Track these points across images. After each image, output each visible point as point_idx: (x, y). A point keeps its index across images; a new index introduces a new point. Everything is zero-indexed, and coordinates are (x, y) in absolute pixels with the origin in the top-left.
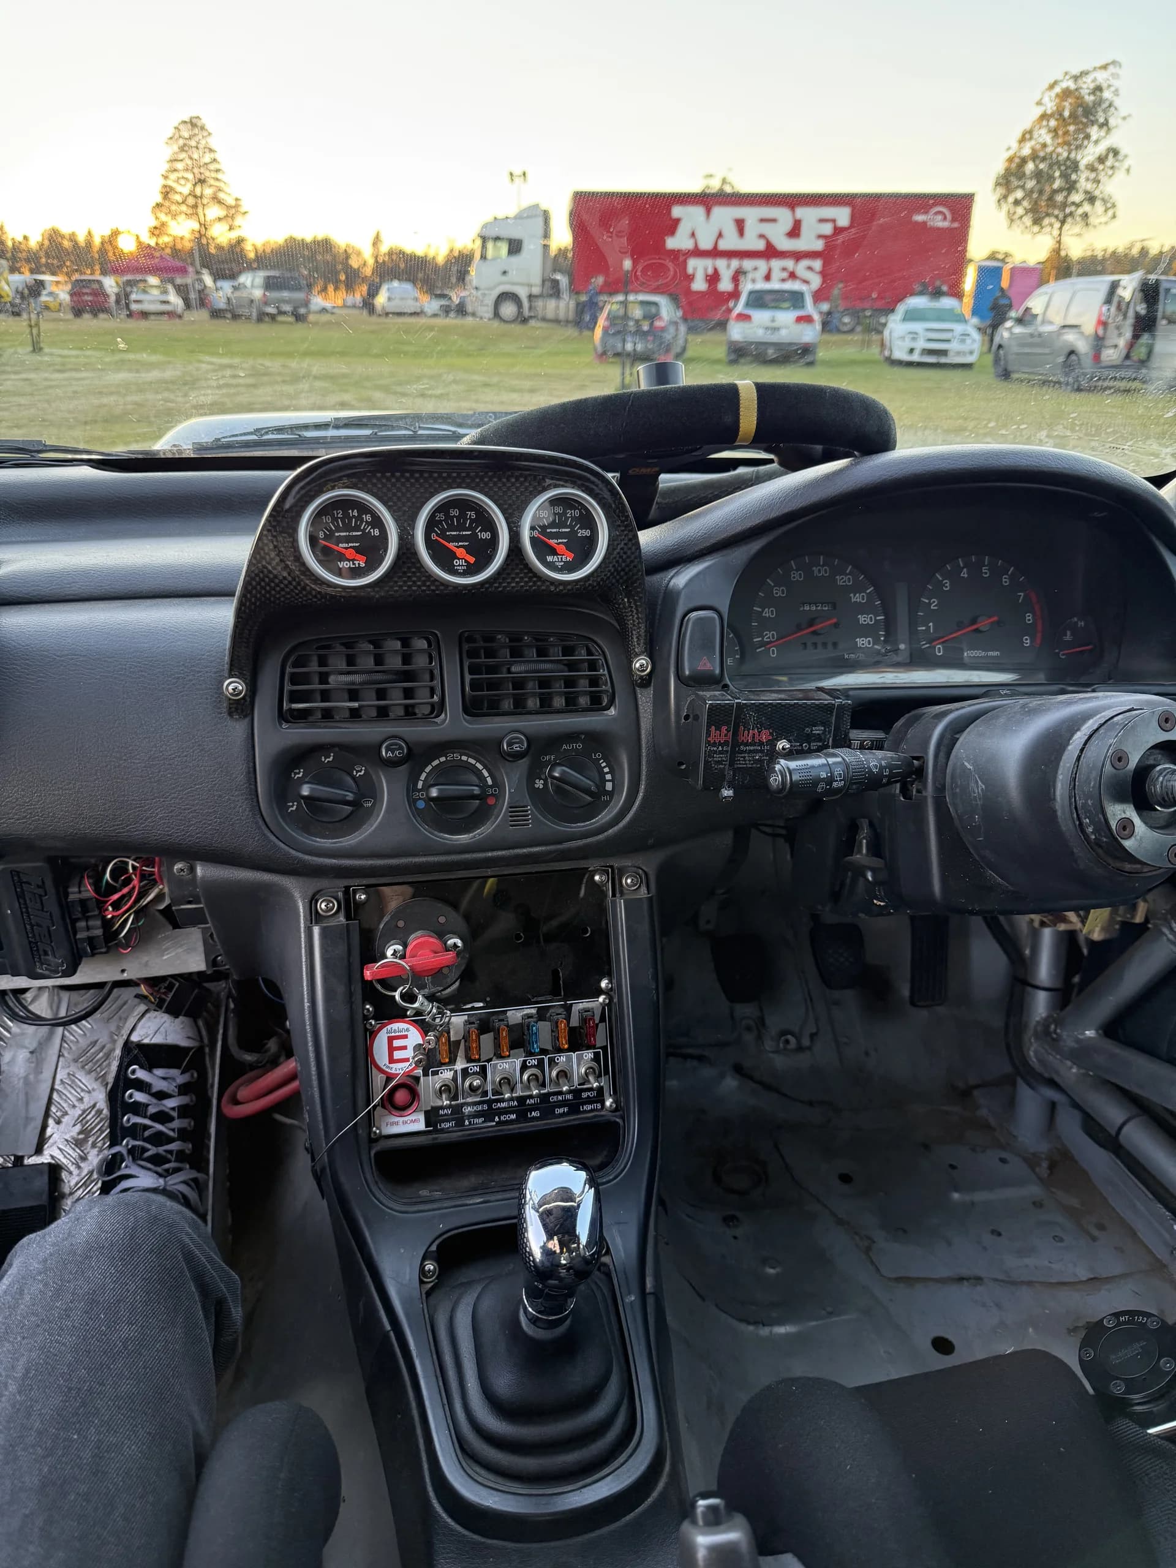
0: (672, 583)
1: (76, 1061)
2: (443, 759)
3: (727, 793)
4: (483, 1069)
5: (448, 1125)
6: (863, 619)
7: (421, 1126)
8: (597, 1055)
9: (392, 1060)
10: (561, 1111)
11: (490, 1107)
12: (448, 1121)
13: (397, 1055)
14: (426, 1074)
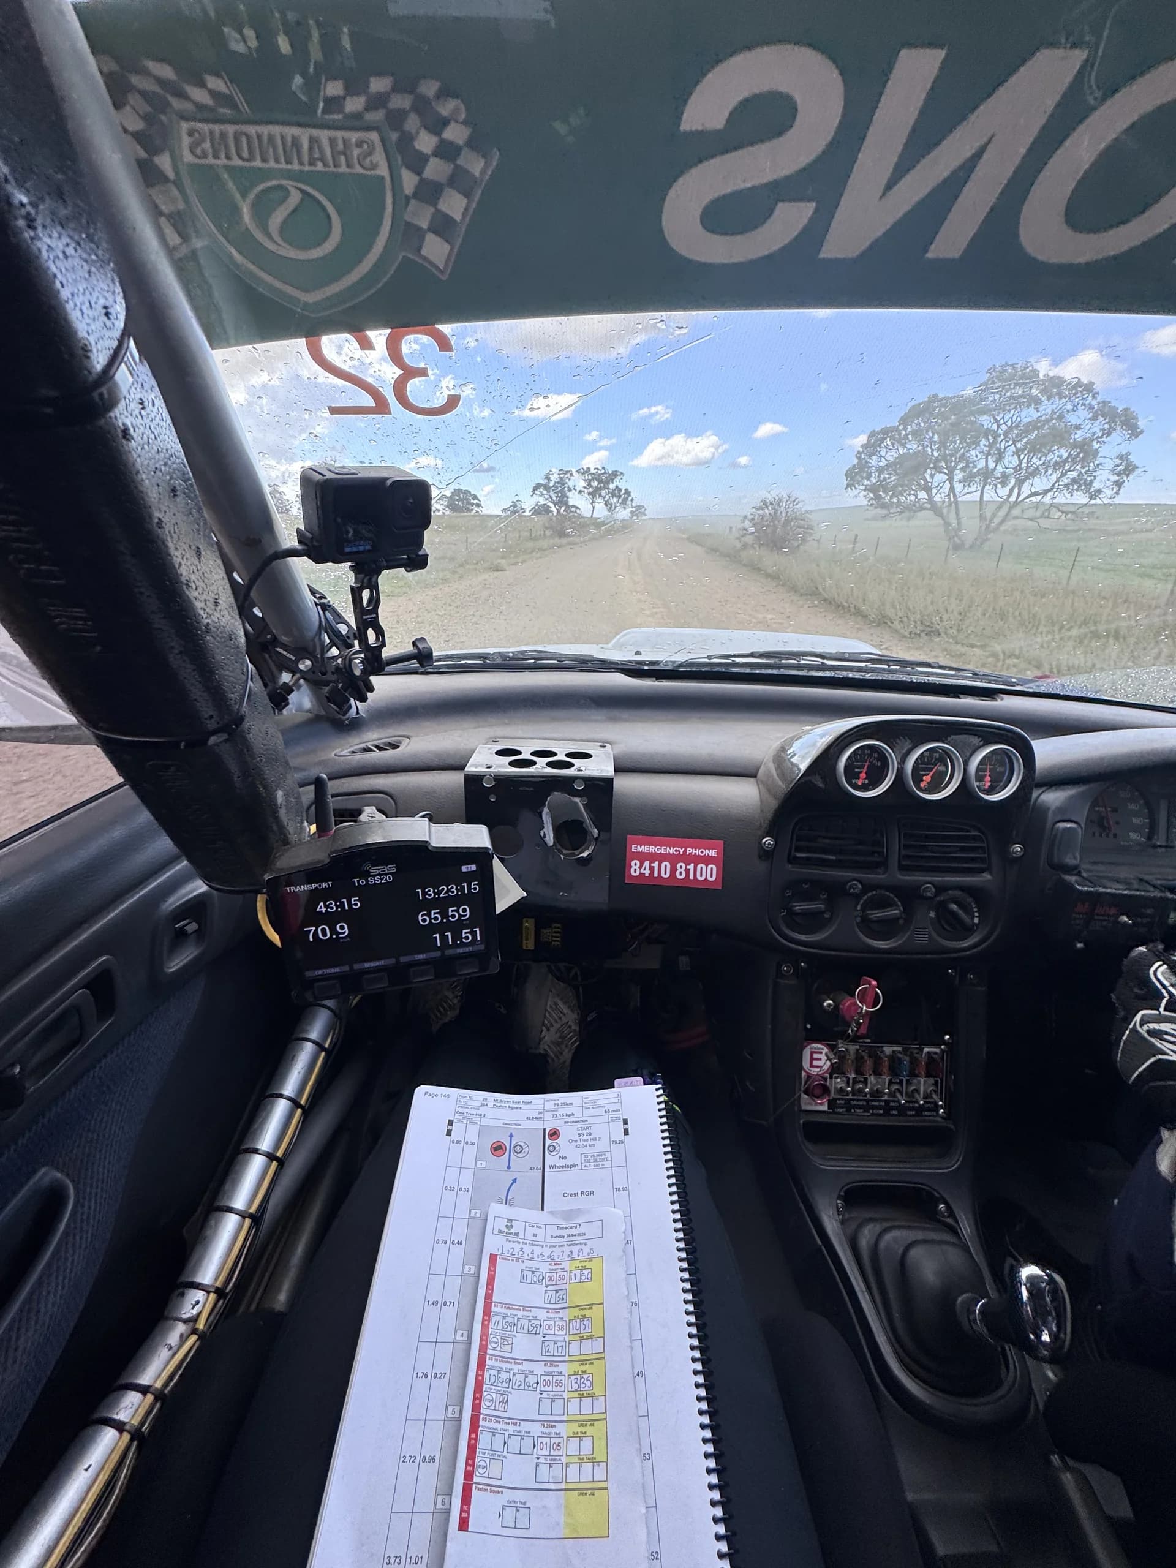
0: (1039, 800)
1: (558, 995)
2: (874, 892)
3: (1080, 945)
4: (866, 1079)
5: (841, 1110)
6: (1135, 821)
7: (825, 1108)
8: (936, 1082)
9: (812, 1066)
10: (911, 1113)
11: (868, 1103)
12: (842, 1108)
13: (815, 1063)
14: (831, 1077)
